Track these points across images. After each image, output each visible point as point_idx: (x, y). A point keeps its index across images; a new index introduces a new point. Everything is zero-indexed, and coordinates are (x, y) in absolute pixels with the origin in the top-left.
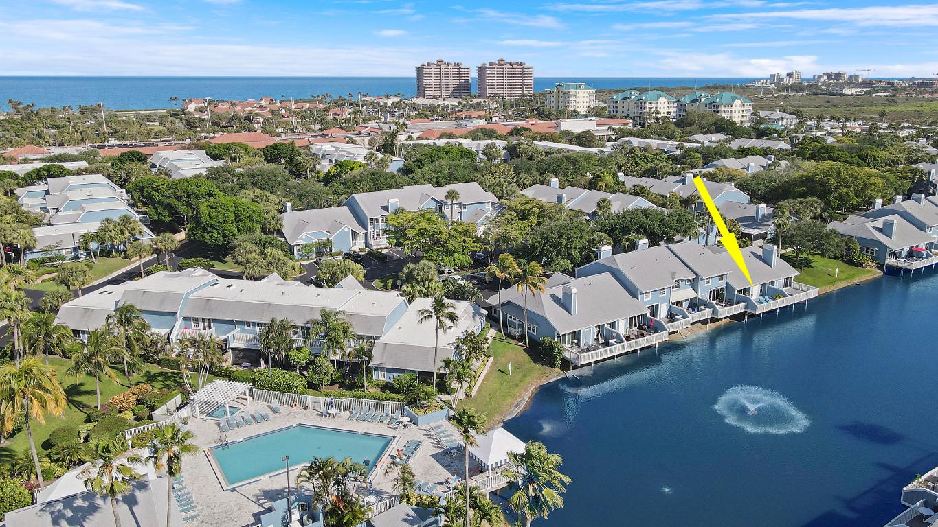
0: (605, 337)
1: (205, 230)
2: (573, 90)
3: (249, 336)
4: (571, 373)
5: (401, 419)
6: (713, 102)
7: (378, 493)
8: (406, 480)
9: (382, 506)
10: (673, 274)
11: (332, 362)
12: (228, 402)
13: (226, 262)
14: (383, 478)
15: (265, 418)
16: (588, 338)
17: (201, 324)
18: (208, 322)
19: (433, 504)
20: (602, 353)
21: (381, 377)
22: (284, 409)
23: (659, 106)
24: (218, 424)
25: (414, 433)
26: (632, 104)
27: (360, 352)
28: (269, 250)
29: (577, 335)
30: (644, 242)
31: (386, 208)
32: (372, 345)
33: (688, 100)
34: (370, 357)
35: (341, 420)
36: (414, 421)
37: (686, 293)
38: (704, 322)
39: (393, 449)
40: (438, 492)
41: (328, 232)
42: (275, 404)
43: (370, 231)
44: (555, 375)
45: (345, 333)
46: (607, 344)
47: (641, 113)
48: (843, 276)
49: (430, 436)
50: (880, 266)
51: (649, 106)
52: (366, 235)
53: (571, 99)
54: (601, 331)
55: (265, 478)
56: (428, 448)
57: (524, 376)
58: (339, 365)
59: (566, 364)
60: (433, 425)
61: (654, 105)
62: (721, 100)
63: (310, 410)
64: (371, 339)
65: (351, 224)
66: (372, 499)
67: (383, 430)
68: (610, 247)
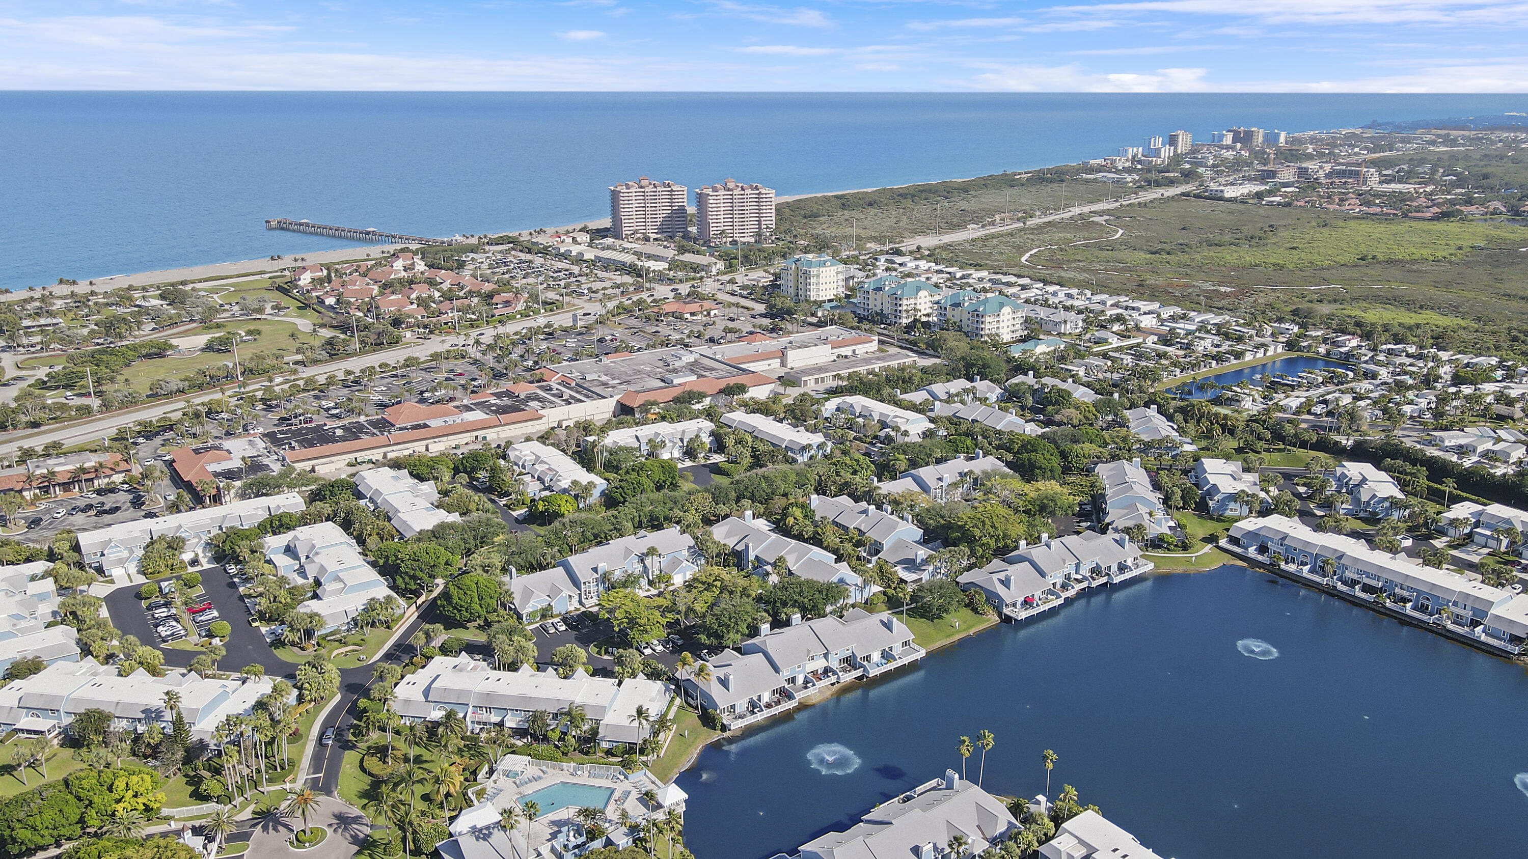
0: (753, 706)
1: (455, 608)
2: (815, 270)
3: (518, 719)
4: (727, 734)
5: (619, 776)
6: (976, 310)
7: (610, 821)
8: (624, 815)
9: (612, 828)
10: (809, 651)
11: (574, 737)
12: (518, 769)
13: (468, 628)
14: (611, 812)
15: (540, 778)
16: (741, 707)
17: (484, 710)
18: (489, 709)
19: (637, 826)
20: (750, 720)
21: (605, 745)
22: (550, 771)
23: (919, 301)
24: (515, 783)
25: (626, 785)
26: (885, 297)
27: (592, 729)
28: (515, 638)
29: (733, 707)
30: (796, 617)
31: (595, 570)
32: (598, 724)
33: (949, 303)
34: (598, 733)
35: (583, 778)
36: (626, 778)
37: (819, 664)
38: (833, 684)
39: (616, 795)
40: (639, 820)
41: (549, 596)
42: (544, 768)
43: (583, 590)
44: (716, 735)
45: (582, 720)
46: (753, 712)
47: (896, 311)
48: (964, 627)
49: (635, 787)
50: (1000, 614)
51: (905, 302)
52: (580, 595)
53: (813, 280)
54: (751, 702)
55: (550, 815)
56: (635, 795)
57: (696, 738)
58: (579, 739)
59: (724, 728)
60: (637, 780)
61: (912, 301)
62: (985, 309)
63: (565, 772)
64: (598, 722)
65: (567, 589)
66: (607, 825)
67: (608, 783)
68: (768, 625)
